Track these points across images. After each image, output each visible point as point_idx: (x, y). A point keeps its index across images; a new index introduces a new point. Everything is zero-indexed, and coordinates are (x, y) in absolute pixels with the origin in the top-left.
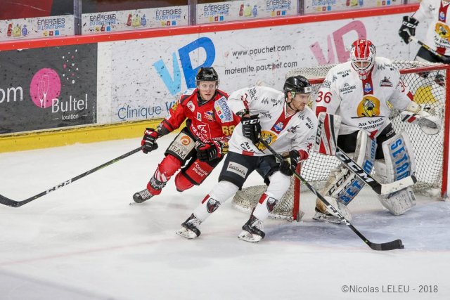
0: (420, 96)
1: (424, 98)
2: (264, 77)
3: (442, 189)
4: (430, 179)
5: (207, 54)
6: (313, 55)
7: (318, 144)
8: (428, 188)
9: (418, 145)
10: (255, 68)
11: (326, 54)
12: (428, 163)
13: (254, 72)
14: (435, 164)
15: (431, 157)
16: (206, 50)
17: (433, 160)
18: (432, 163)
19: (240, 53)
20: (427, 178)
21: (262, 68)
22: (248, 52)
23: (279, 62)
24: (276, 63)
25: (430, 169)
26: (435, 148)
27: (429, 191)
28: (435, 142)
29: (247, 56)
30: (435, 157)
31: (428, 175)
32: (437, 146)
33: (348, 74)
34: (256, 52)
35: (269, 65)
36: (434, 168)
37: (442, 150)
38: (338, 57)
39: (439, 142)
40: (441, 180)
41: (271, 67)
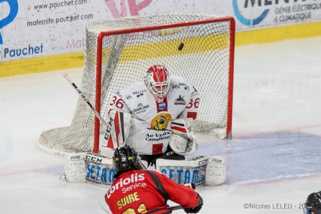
0: (206, 44)
1: (210, 46)
2: (63, 28)
3: (227, 129)
4: (216, 120)
5: (11, 7)
6: (107, 8)
7: (107, 139)
8: (214, 128)
9: (206, 88)
10: (55, 20)
11: (119, 7)
12: (214, 105)
13: (54, 24)
14: (220, 106)
15: (217, 100)
16: (10, 4)
17: (219, 102)
18: (218, 104)
19: (41, 7)
20: (213, 118)
21: (62, 20)
22: (49, 6)
23: (77, 15)
24: (74, 16)
25: (215, 110)
26: (220, 92)
27: (215, 131)
28: (220, 86)
29: (48, 9)
30: (220, 99)
31: (213, 115)
32: (222, 89)
33: (142, 94)
34: (55, 5)
35: (67, 18)
36: (219, 109)
37: (227, 94)
38: (130, 10)
39: (223, 87)
40: (226, 121)
41: (69, 19)
